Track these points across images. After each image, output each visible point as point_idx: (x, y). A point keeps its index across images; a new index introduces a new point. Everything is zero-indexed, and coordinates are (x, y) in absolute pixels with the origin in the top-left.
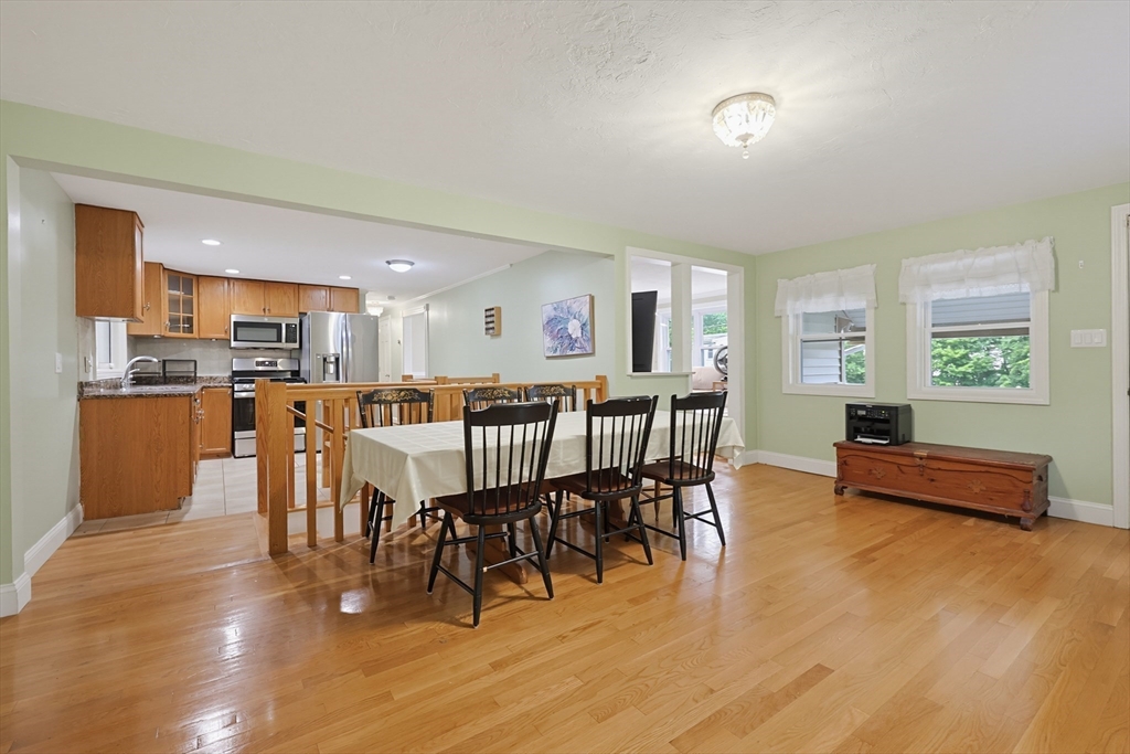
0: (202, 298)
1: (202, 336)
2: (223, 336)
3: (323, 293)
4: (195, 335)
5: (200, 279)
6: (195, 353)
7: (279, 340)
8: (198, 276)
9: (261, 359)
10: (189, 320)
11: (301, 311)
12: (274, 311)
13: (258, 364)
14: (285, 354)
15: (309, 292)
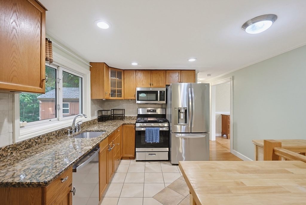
0: (126, 80)
1: (125, 99)
2: (133, 98)
3: (177, 74)
4: (122, 98)
5: (125, 72)
6: (124, 106)
7: (157, 100)
8: (124, 70)
9: (149, 109)
10: (120, 92)
11: (167, 84)
12: (155, 85)
13: (148, 111)
14: (160, 106)
15: (171, 74)
